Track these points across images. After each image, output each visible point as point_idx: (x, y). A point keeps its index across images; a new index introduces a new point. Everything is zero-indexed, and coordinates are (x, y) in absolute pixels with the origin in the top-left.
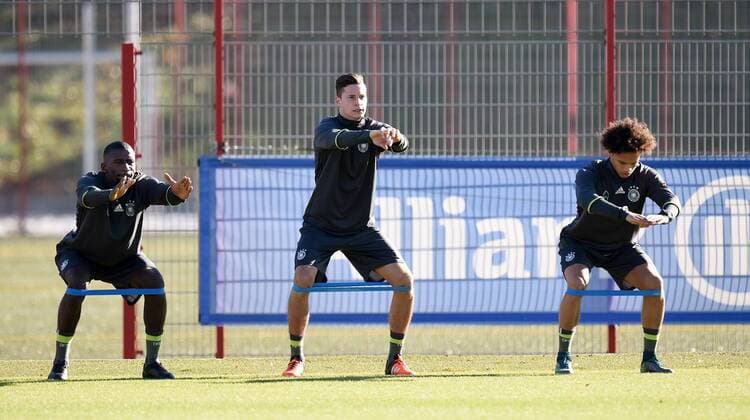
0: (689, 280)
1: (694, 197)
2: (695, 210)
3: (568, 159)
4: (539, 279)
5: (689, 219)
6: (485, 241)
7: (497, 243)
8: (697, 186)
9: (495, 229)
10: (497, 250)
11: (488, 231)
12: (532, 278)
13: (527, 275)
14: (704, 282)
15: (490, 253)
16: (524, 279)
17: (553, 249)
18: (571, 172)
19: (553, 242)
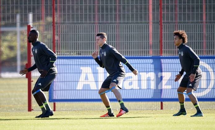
3: (150, 56)
4: (142, 90)
6: (127, 79)
7: (130, 79)
9: (130, 76)
10: (130, 81)
11: (128, 76)
12: (140, 89)
13: (139, 88)
15: (128, 82)
16: (138, 89)
17: (146, 81)
18: (150, 60)
19: (146, 79)
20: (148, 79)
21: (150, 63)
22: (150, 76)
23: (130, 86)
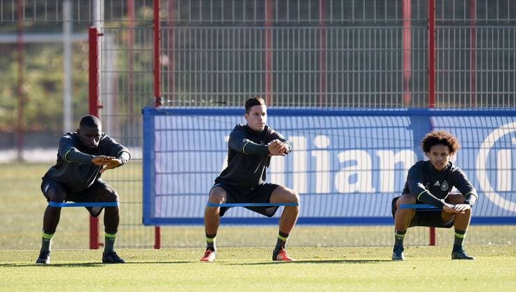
0: (487, 194)
1: (491, 135)
2: (492, 144)
3: (402, 110)
4: (383, 194)
5: (488, 151)
6: (345, 166)
7: (353, 168)
8: (493, 128)
9: (353, 158)
10: (353, 173)
11: (347, 159)
12: (377, 193)
13: (374, 190)
14: (497, 196)
15: (348, 174)
16: (371, 194)
17: (392, 173)
18: (404, 118)
19: (393, 167)
20: (398, 167)
21: (404, 127)
22: (403, 160)
23: (353, 185)
